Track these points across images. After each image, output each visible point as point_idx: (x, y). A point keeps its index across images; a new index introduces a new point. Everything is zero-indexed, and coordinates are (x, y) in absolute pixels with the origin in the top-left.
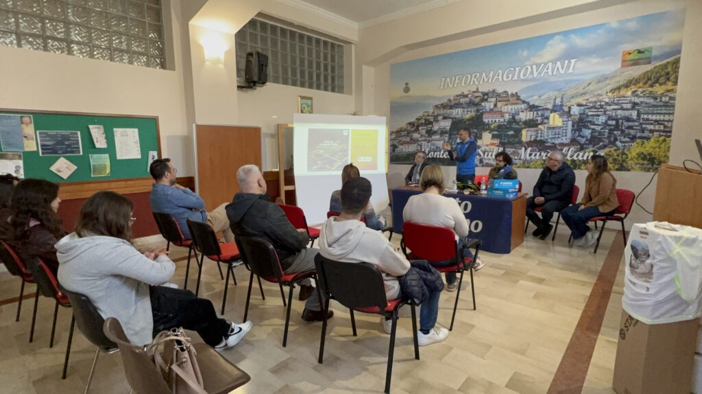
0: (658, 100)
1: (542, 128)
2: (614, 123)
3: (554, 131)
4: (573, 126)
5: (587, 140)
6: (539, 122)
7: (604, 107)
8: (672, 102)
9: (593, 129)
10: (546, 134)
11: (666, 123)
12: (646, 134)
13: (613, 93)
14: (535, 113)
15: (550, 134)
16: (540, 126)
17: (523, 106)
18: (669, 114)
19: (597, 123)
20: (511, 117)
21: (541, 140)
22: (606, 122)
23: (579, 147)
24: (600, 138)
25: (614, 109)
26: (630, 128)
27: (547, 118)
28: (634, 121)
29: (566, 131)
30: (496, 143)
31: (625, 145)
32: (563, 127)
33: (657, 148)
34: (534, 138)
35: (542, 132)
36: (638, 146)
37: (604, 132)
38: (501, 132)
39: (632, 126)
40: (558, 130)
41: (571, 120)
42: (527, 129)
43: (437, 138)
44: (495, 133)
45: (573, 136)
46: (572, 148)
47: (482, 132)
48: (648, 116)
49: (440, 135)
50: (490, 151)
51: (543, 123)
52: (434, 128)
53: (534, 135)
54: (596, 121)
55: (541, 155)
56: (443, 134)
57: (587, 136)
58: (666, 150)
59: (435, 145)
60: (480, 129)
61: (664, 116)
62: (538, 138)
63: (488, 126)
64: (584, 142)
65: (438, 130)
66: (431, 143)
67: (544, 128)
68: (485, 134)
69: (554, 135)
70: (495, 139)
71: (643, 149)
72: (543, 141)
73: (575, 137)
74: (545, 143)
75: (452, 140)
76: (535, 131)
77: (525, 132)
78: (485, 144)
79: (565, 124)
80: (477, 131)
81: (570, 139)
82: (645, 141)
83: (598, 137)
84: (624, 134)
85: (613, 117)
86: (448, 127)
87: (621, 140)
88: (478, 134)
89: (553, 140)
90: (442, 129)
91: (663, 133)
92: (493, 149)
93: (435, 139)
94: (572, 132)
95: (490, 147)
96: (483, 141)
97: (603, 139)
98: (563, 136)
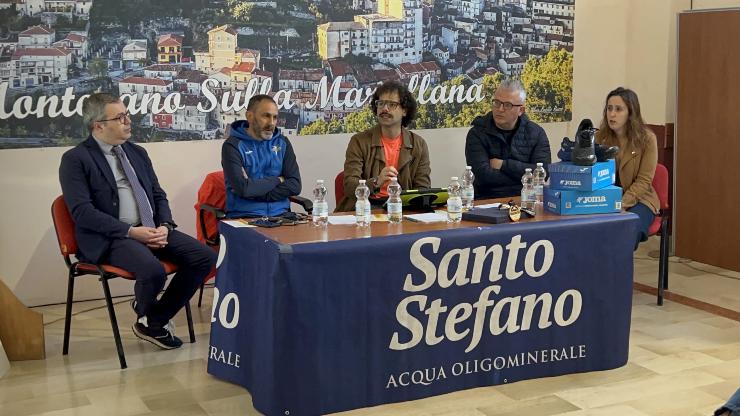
1: (364, 22)
2: (491, 16)
3: (389, 31)
4: (425, 22)
5: (452, 56)
6: (355, 6)
9: (461, 31)
10: (372, 39)
11: (565, 21)
12: (540, 44)
15: (381, 39)
16: (358, 19)
18: (568, 3)
19: (466, 15)
21: (362, 55)
22: (482, 14)
23: (439, 72)
24: (473, 51)
26: (518, 29)
28: (523, 15)
29: (412, 33)
30: (252, 64)
31: (513, 67)
32: (406, 23)
33: (557, 72)
34: (346, 49)
35: (365, 35)
36: (532, 69)
37: (480, 37)
38: (263, 29)
39: (521, 26)
40: (396, 30)
41: (420, 7)
42: (329, 23)
43: (41, 45)
44: (245, 34)
45: (426, 47)
46: (426, 74)
47: (205, 27)
48: (542, 5)
49: (54, 34)
50: (236, 88)
51: (364, 10)
52: (23, 3)
53: (346, 41)
54: (465, 10)
55: (366, 96)
56: (66, 29)
57: (452, 45)
58: (567, 75)
59: (37, 69)
60: (198, 17)
61: (563, 7)
62: (355, 49)
63: (222, 11)
64: (448, 60)
65: (44, 15)
66: (17, 62)
67: (368, 23)
68: (216, 33)
69: (390, 42)
70: (249, 52)
71: (538, 74)
72: (369, 57)
73: (430, 47)
74: (373, 64)
75: (105, 54)
76: (347, 32)
77: (325, 33)
78: (218, 66)
79: (410, 16)
80: (190, 23)
81: (420, 52)
82: (540, 59)
83: (470, 48)
84: (511, 42)
85: (492, 5)
86: (84, 4)
87: (507, 57)
88: (195, 34)
89: (388, 54)
90: (62, 11)
91: (563, 41)
92: (244, 81)
93: (33, 47)
94: (424, 36)
95: (236, 77)
96: (210, 56)
97: (478, 52)
98: (406, 44)
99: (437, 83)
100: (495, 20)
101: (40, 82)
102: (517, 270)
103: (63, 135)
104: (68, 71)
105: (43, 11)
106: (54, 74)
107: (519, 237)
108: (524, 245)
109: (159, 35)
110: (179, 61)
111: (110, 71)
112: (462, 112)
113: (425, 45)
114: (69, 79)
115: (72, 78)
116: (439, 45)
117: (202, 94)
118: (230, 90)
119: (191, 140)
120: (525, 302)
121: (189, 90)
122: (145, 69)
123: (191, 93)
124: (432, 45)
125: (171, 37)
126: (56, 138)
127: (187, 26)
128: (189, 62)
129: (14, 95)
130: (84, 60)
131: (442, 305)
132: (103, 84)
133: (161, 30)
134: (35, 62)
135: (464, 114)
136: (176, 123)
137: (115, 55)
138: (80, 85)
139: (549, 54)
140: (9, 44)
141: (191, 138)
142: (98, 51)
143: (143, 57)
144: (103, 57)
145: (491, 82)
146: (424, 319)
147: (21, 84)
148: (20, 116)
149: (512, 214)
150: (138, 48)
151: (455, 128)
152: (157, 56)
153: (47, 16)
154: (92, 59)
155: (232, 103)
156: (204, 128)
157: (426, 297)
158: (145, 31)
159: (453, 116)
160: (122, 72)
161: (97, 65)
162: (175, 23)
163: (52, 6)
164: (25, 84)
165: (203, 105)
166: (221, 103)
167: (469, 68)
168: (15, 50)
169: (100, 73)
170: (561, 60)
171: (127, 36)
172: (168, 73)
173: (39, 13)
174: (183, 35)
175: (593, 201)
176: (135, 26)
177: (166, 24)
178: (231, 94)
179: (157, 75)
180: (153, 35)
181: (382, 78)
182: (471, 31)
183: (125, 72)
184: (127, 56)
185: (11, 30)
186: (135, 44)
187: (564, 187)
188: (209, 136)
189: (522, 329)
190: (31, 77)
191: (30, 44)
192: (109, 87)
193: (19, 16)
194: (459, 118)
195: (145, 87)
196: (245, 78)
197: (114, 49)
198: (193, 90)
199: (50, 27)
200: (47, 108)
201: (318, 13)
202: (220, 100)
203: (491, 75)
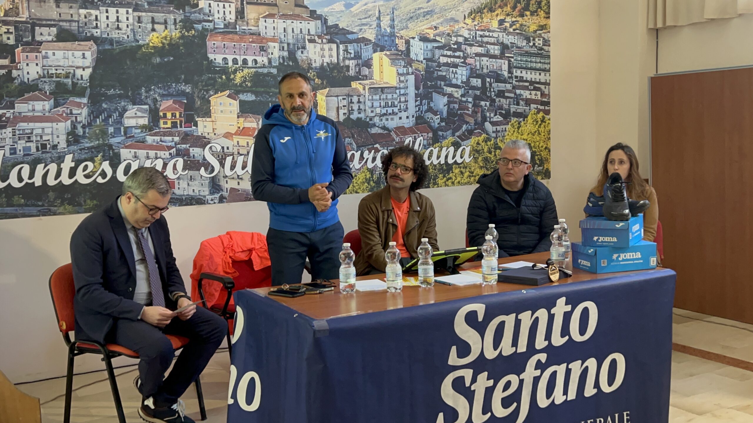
0: (531, 44)
1: (360, 88)
2: (476, 82)
3: (384, 96)
4: (417, 88)
5: (442, 120)
6: (352, 73)
7: (463, 47)
8: (546, 48)
9: (450, 96)
10: (369, 104)
11: (542, 87)
12: (521, 108)
13: (474, 19)
14: (342, 47)
15: (376, 104)
16: (355, 85)
17: (313, 26)
18: (544, 70)
19: (454, 81)
20: (286, 54)
21: (359, 119)
22: (468, 80)
23: (430, 135)
24: (461, 115)
25: (477, 55)
26: (501, 94)
27: (368, 64)
28: (505, 81)
29: (405, 98)
30: (254, 129)
31: (498, 130)
32: (400, 88)
33: (536, 134)
34: (344, 114)
35: (361, 100)
36: (514, 131)
37: (467, 101)
38: (264, 95)
39: (503, 92)
40: (391, 95)
41: (412, 74)
42: (328, 89)
43: (38, 112)
44: (246, 99)
45: (418, 111)
46: (419, 137)
47: (207, 93)
48: (521, 72)
49: (52, 101)
50: (238, 153)
51: (360, 77)
52: (19, 69)
53: (344, 106)
54: (453, 77)
55: (364, 158)
56: (65, 95)
57: (442, 109)
58: (546, 137)
59: (34, 137)
60: (200, 84)
61: (540, 74)
62: (353, 114)
63: (224, 77)
64: (438, 124)
65: (42, 81)
66: (13, 129)
67: (364, 89)
68: (218, 99)
69: (385, 107)
70: (250, 117)
71: (520, 136)
72: (366, 121)
73: (422, 112)
74: (370, 128)
75: (106, 120)
76: (345, 97)
77: (324, 98)
78: (221, 131)
79: (403, 82)
80: (192, 89)
81: (413, 116)
82: (521, 122)
83: (459, 112)
84: (495, 106)
85: (478, 71)
86: (84, 70)
87: (492, 120)
88: (197, 100)
89: (384, 118)
90: (61, 78)
91: (541, 105)
92: (246, 145)
93: (31, 114)
94: (416, 101)
95: (238, 142)
96: (213, 121)
97: (466, 116)
98: (400, 109)
99: (429, 145)
100: (481, 86)
101: (38, 150)
102: (562, 336)
103: (62, 204)
104: (67, 138)
105: (40, 77)
106: (53, 142)
107: (564, 299)
108: (569, 308)
109: (161, 101)
110: (181, 127)
111: (111, 138)
112: (452, 172)
113: (417, 110)
114: (68, 146)
115: (71, 145)
116: (430, 110)
117: (204, 159)
118: (233, 154)
119: (194, 205)
120: (571, 369)
121: (191, 155)
122: (147, 135)
123: (194, 158)
124: (424, 110)
125: (173, 103)
126: (56, 206)
127: (189, 92)
128: (191, 127)
129: (10, 164)
130: (84, 127)
131: (488, 379)
132: (104, 151)
133: (163, 96)
134: (33, 129)
135: (454, 174)
136: (179, 188)
137: (116, 121)
138: (80, 152)
139: (529, 117)
140: (5, 111)
141: (194, 203)
142: (99, 118)
143: (145, 123)
144: (103, 123)
145: (478, 143)
146: (469, 395)
147: (18, 152)
148: (16, 184)
149: (551, 274)
150: (139, 114)
151: (447, 187)
152: (159, 121)
153: (45, 82)
154: (92, 125)
155: (235, 167)
156: (207, 193)
157: (471, 371)
158: (146, 97)
159: (444, 176)
160: (123, 138)
161: (97, 131)
162: (177, 89)
163: (50, 72)
164: (22, 152)
165: (206, 170)
166: (223, 167)
167: (458, 131)
168: (12, 117)
169: (101, 139)
170: (540, 122)
171: (128, 102)
172: (170, 138)
173: (37, 79)
174: (185, 101)
175: (629, 258)
176: (136, 92)
177: (167, 90)
178: (233, 158)
179: (159, 141)
180: (155, 101)
181: (379, 141)
182: (459, 96)
183: (127, 138)
184: (129, 122)
185: (6, 97)
186: (137, 110)
187: (598, 244)
188: (212, 200)
189: (568, 399)
190: (28, 144)
191: (27, 111)
192: (110, 154)
193: (15, 83)
194: (451, 178)
195: (148, 153)
196: (248, 142)
197: (115, 115)
198: (196, 155)
199: (48, 94)
200: (45, 176)
201: (317, 80)
202: (222, 165)
203: (478, 137)
